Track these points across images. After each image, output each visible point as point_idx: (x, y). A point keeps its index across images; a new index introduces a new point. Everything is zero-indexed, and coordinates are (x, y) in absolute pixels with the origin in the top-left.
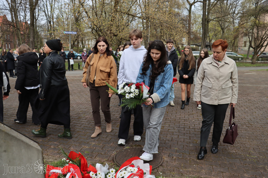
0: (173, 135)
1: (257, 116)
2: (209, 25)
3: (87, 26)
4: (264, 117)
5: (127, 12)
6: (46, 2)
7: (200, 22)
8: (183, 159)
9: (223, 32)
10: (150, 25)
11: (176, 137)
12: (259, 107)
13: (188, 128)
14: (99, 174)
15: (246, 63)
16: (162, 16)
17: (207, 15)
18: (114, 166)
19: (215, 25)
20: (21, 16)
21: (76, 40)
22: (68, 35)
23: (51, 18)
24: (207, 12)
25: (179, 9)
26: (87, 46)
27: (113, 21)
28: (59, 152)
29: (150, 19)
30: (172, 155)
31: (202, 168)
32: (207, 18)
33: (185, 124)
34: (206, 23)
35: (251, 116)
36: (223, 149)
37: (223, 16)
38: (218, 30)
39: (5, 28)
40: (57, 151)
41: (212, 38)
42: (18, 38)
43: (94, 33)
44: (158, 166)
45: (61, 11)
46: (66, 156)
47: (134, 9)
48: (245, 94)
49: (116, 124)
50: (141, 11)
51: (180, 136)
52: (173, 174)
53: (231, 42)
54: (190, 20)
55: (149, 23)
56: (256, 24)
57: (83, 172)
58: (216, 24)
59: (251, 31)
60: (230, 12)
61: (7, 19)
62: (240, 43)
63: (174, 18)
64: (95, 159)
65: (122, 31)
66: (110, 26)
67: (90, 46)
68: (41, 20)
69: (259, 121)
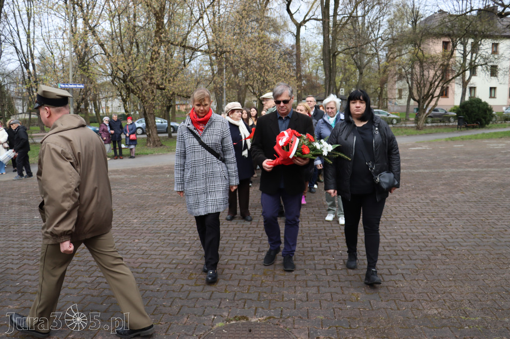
0: (307, 287)
1: (455, 232)
2: (337, 61)
3: (102, 71)
4: (470, 234)
5: (182, 43)
6: (17, 26)
7: (316, 57)
9: (361, 73)
10: (226, 66)
11: (314, 290)
12: (453, 214)
13: (334, 268)
15: (407, 129)
16: (248, 47)
17: (331, 43)
19: (344, 62)
21: (83, 99)
23: (30, 57)
24: (332, 38)
25: (277, 34)
26: (104, 110)
27: (155, 63)
29: (227, 55)
30: (316, 332)
32: (332, 48)
33: (324, 260)
34: (331, 59)
35: (444, 232)
38: (350, 71)
41: (340, 85)
43: (117, 84)
45: (48, 44)
47: (195, 37)
48: (422, 189)
49: (186, 273)
50: (206, 40)
51: (322, 289)
53: (376, 91)
54: (298, 55)
56: (418, 57)
58: (346, 60)
59: (410, 70)
60: (370, 37)
63: (270, 51)
65: (174, 79)
66: (150, 71)
67: (110, 111)
68: (8, 62)
69: (462, 242)
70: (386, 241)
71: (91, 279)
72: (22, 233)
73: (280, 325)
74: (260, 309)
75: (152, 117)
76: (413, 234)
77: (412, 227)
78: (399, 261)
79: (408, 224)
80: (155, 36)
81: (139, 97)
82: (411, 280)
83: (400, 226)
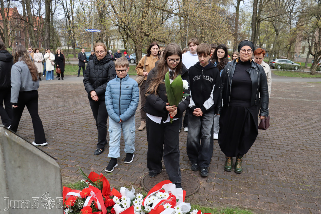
1: (314, 138)
2: (261, 25)
3: (113, 23)
5: (162, 7)
7: (249, 22)
8: (224, 185)
9: (277, 35)
10: (189, 24)
11: (216, 159)
12: (317, 127)
14: (124, 199)
15: (303, 74)
16: (203, 13)
17: (258, 13)
18: (141, 191)
19: (267, 26)
20: (35, 10)
21: (100, 39)
22: (90, 34)
23: (71, 12)
24: (259, 10)
25: (225, 5)
26: (113, 47)
27: (144, 18)
28: (78, 173)
29: (190, 17)
30: (211, 180)
31: (246, 197)
32: (258, 17)
34: (257, 23)
35: (306, 137)
36: (271, 175)
37: (278, 14)
38: (271, 32)
39: (15, 23)
40: (75, 171)
41: (263, 42)
42: (30, 35)
43: (121, 31)
44: (194, 193)
45: (82, 4)
46: (85, 177)
47: (170, 4)
48: (301, 111)
49: (145, 142)
50: (178, 7)
51: (221, 159)
52: (211, 203)
53: (286, 47)
54: (237, 20)
55: (188, 21)
56: (318, 25)
57: (104, 197)
58: (269, 25)
59: (311, 34)
60: (287, 10)
61: (18, 13)
62: (298, 48)
63: (217, 16)
64: (119, 182)
65: (155, 30)
66: (141, 24)
67: (116, 47)
68: (58, 15)
69: (316, 144)
70: (268, 138)
71: (92, 139)
72: (58, 112)
73: (191, 174)
74: (182, 165)
75: (140, 53)
76: (286, 135)
77: (287, 132)
78: (272, 149)
79: (284, 130)
80: (146, 2)
81: (133, 40)
82: (276, 161)
83: (279, 130)
